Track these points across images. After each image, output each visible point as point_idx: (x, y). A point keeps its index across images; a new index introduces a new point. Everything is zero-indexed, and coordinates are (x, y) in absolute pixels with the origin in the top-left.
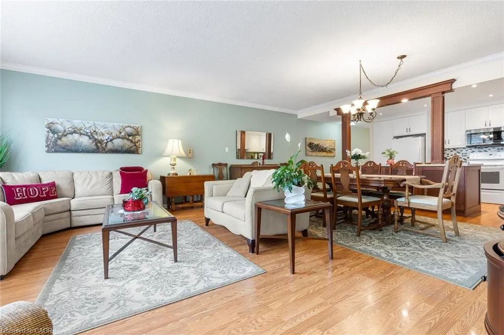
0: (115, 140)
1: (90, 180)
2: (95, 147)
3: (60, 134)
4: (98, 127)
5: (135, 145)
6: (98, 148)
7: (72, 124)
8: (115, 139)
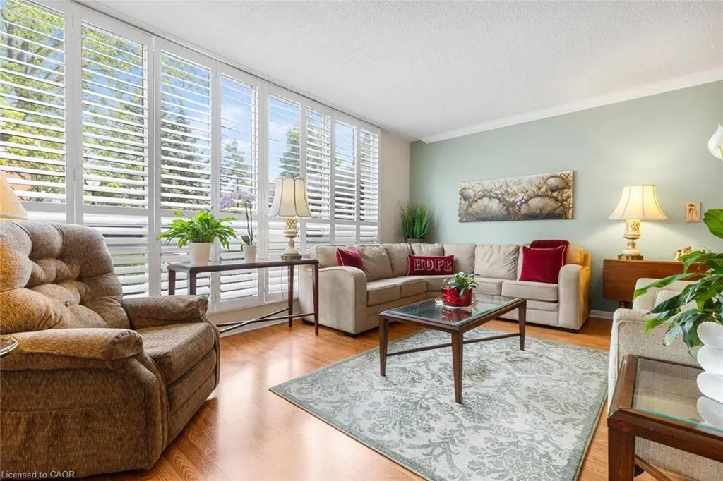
0: (532, 200)
1: (491, 256)
2: (505, 213)
3: (471, 200)
4: (511, 184)
5: (562, 205)
6: (509, 213)
7: (482, 186)
8: (531, 198)
